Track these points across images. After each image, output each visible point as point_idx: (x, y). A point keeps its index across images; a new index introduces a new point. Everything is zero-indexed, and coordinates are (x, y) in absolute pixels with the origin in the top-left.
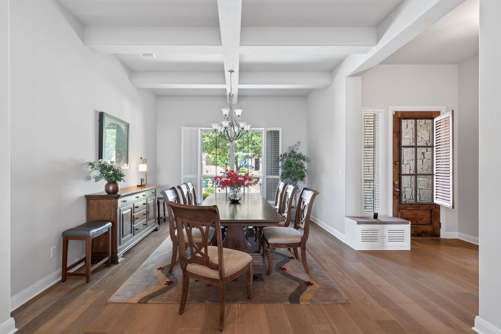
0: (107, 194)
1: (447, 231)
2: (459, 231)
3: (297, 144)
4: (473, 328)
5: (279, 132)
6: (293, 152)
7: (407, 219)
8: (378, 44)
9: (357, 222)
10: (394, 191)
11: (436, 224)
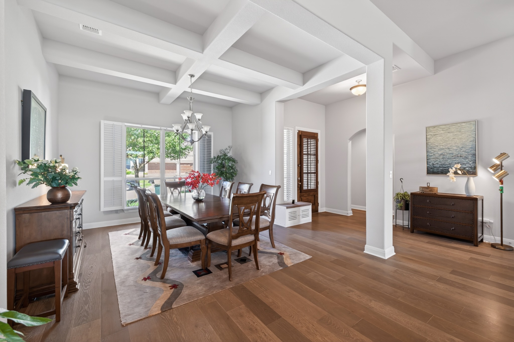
0: (51, 205)
1: (321, 208)
2: (326, 207)
3: (228, 148)
4: (364, 252)
5: (211, 136)
6: (225, 155)
7: (310, 202)
8: (304, 86)
9: (286, 207)
10: (298, 184)
11: (316, 204)
